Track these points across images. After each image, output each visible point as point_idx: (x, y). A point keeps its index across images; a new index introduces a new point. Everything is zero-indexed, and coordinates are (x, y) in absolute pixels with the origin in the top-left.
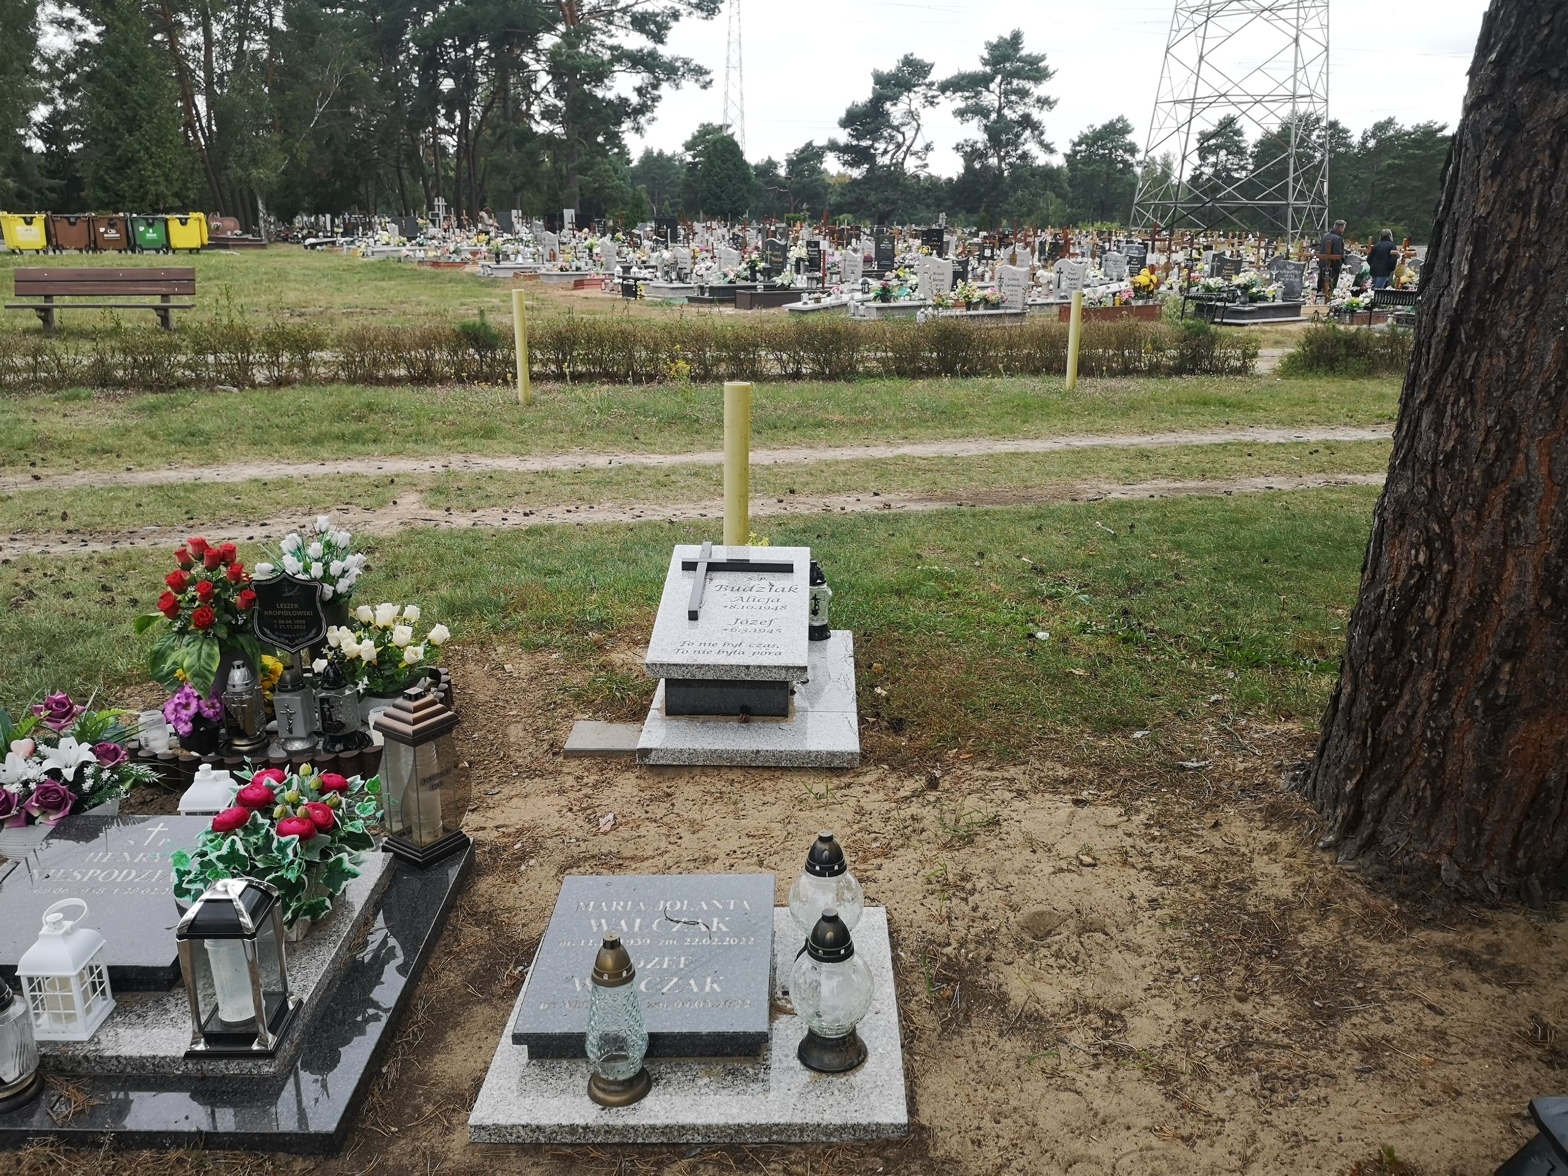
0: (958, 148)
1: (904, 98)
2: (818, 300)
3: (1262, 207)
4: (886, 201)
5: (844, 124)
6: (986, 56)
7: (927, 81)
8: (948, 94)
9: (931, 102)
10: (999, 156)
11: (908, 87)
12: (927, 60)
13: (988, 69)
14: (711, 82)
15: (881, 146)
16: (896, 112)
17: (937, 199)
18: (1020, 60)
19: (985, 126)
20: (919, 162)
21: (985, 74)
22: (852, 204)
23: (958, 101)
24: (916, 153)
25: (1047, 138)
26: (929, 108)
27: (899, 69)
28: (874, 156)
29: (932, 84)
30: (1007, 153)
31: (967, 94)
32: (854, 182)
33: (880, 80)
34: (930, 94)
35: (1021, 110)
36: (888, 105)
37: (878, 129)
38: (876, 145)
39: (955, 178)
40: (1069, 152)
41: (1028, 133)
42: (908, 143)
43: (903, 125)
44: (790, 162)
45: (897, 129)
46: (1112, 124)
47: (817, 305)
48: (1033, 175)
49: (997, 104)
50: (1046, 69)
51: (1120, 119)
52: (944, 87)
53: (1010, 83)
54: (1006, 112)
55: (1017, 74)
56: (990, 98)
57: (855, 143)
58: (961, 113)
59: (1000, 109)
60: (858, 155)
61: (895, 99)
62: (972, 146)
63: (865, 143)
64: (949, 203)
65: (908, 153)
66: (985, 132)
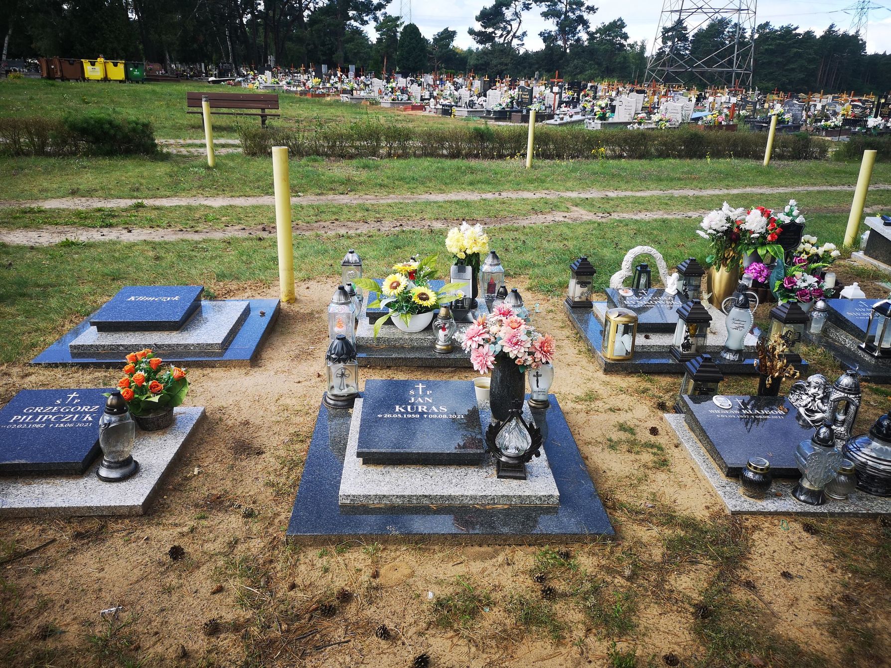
0: (541, 34)
1: (512, 5)
3: (715, 72)
4: (502, 64)
5: (478, 19)
8: (538, 3)
9: (528, 7)
10: (564, 40)
15: (499, 33)
16: (508, 13)
17: (529, 63)
19: (557, 22)
20: (520, 42)
23: (543, 7)
24: (518, 37)
26: (527, 11)
28: (494, 38)
30: (569, 38)
31: (549, 3)
32: (484, 52)
34: (527, 2)
35: (578, 13)
36: (504, 8)
37: (498, 22)
38: (496, 32)
39: (540, 51)
41: (580, 27)
42: (514, 30)
45: (508, 22)
46: (615, 22)
49: (564, 10)
51: (620, 19)
54: (570, 14)
56: (561, 6)
59: (567, 11)
61: (508, 6)
62: (549, 33)
63: (490, 30)
64: (536, 66)
65: (514, 36)
66: (557, 25)
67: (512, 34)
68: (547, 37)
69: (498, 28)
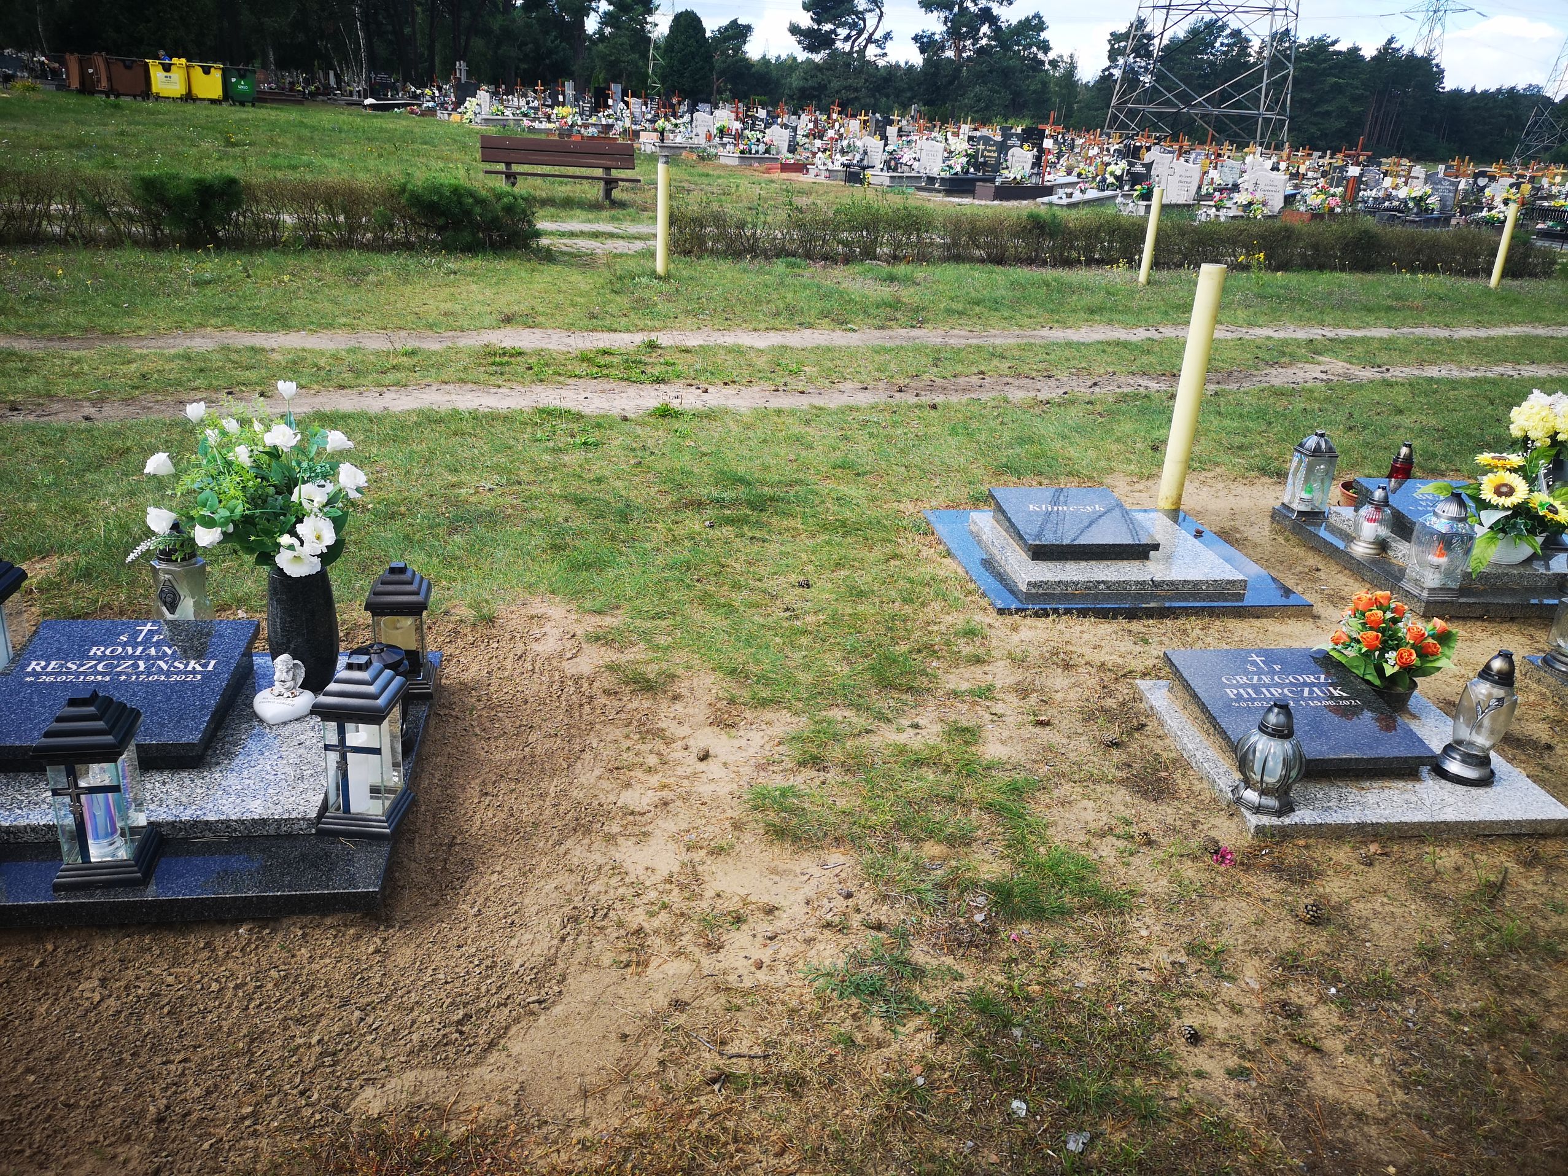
0: (916, 39)
2: (1070, 195)
3: (1227, 116)
4: (848, 88)
5: (806, 7)
10: (956, 49)
15: (843, 32)
19: (946, 18)
20: (879, 51)
22: (813, 88)
24: (876, 41)
28: (833, 42)
30: (965, 46)
32: (817, 67)
37: (841, 15)
38: (839, 31)
39: (915, 69)
42: (870, 28)
43: (866, 12)
45: (859, 15)
47: (1070, 200)
51: (1037, 16)
57: (816, 26)
58: (926, 4)
60: (813, 40)
62: (930, 37)
63: (827, 27)
64: (909, 94)
65: (869, 40)
66: (945, 23)
67: (865, 35)
68: (925, 43)
69: (843, 25)
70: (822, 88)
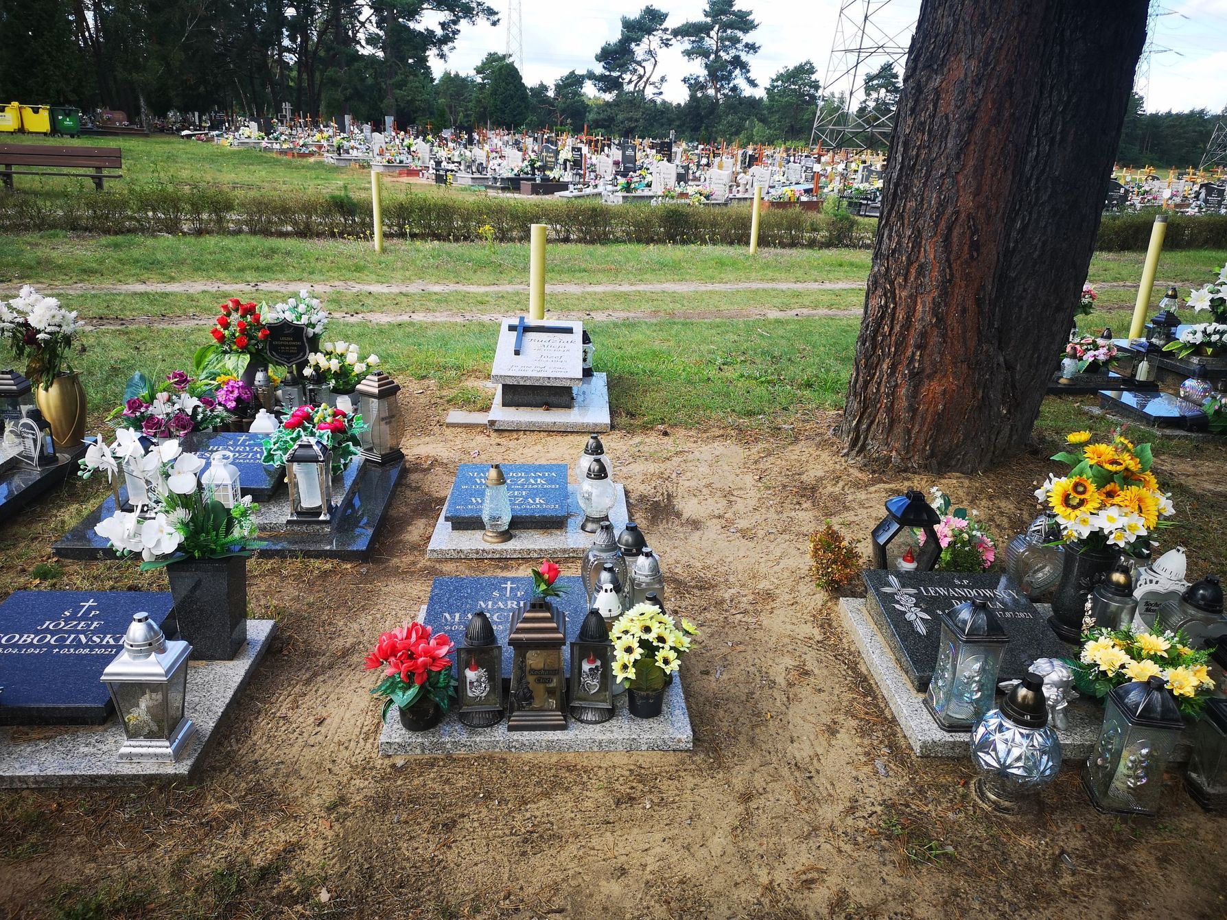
0: (685, 80)
1: (645, 40)
2: (581, 190)
4: (630, 119)
5: (599, 58)
6: (708, 9)
7: (663, 27)
8: (679, 38)
9: (666, 44)
10: (716, 88)
11: (649, 32)
12: (664, 11)
13: (709, 20)
14: (498, 20)
15: (627, 77)
16: (639, 51)
17: (668, 119)
18: (734, 13)
19: (706, 64)
20: (656, 91)
21: (706, 23)
22: (605, 120)
23: (686, 43)
24: (653, 84)
25: (752, 75)
26: (665, 48)
27: (642, 17)
28: (622, 84)
29: (666, 29)
30: (722, 85)
31: (693, 38)
32: (607, 104)
33: (628, 25)
34: (665, 37)
35: (733, 52)
36: (633, 45)
37: (625, 64)
38: (624, 76)
39: (683, 105)
40: (768, 87)
41: (737, 71)
42: (647, 75)
43: (644, 60)
44: (557, 86)
45: (639, 63)
46: (801, 66)
47: (580, 193)
48: (741, 104)
49: (715, 48)
50: (753, 22)
52: (676, 33)
53: (725, 31)
54: (722, 53)
55: (731, 25)
56: (710, 42)
57: (607, 73)
58: (688, 53)
59: (717, 51)
60: (609, 83)
61: (638, 41)
62: (695, 79)
63: (615, 74)
65: (648, 82)
66: (706, 67)
67: (645, 79)
68: (693, 84)
69: (626, 71)
70: (611, 120)
